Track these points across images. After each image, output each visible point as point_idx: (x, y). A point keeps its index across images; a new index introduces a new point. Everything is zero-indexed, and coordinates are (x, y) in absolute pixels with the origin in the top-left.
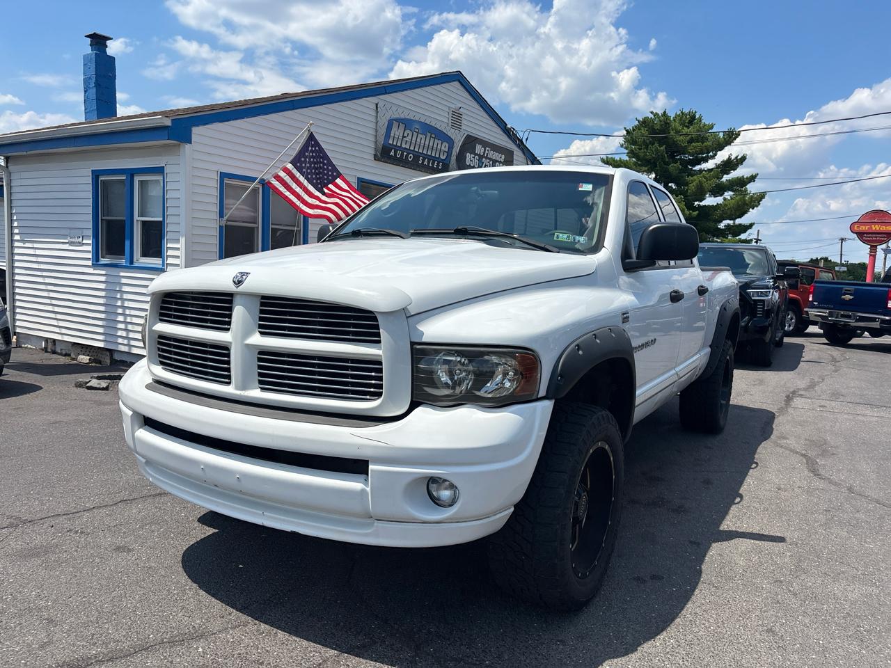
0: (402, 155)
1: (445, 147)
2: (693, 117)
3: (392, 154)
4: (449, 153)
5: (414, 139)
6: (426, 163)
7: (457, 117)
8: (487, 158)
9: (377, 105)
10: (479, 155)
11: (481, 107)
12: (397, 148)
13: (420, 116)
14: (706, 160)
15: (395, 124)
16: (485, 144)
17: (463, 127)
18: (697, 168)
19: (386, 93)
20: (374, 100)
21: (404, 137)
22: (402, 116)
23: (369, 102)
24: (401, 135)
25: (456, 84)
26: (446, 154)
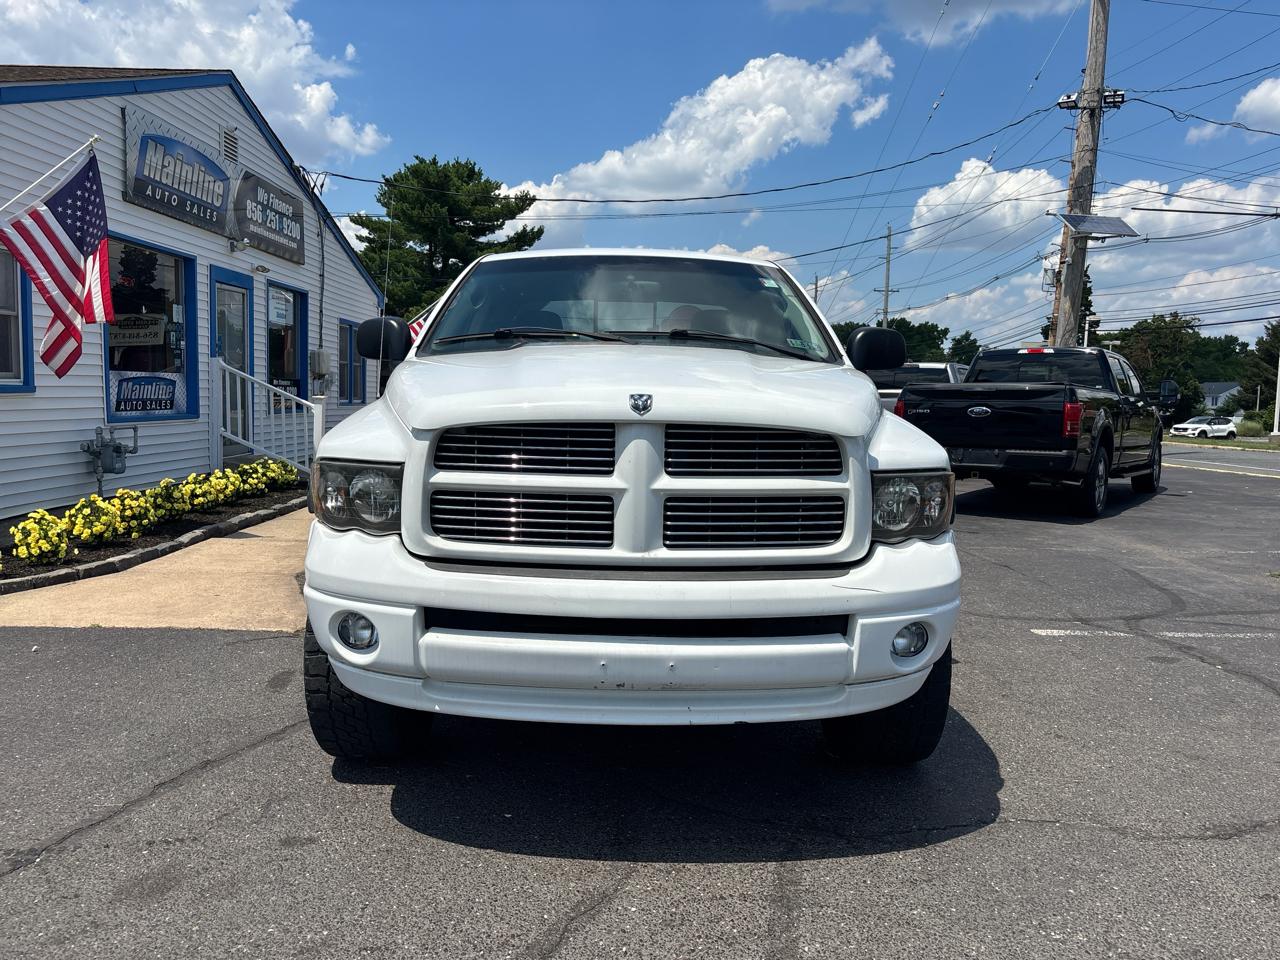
0: (163, 195)
1: (219, 188)
2: (472, 170)
3: (149, 192)
4: (225, 196)
5: (178, 171)
6: (195, 211)
7: (230, 142)
8: (272, 210)
9: (123, 110)
10: (262, 204)
11: (260, 130)
12: (157, 184)
13: (184, 135)
14: (492, 230)
15: (151, 144)
16: (269, 188)
17: (240, 159)
18: (482, 239)
19: (136, 92)
20: (118, 101)
21: (163, 166)
22: (160, 133)
23: (109, 105)
24: (160, 163)
25: (226, 90)
26: (220, 199)
